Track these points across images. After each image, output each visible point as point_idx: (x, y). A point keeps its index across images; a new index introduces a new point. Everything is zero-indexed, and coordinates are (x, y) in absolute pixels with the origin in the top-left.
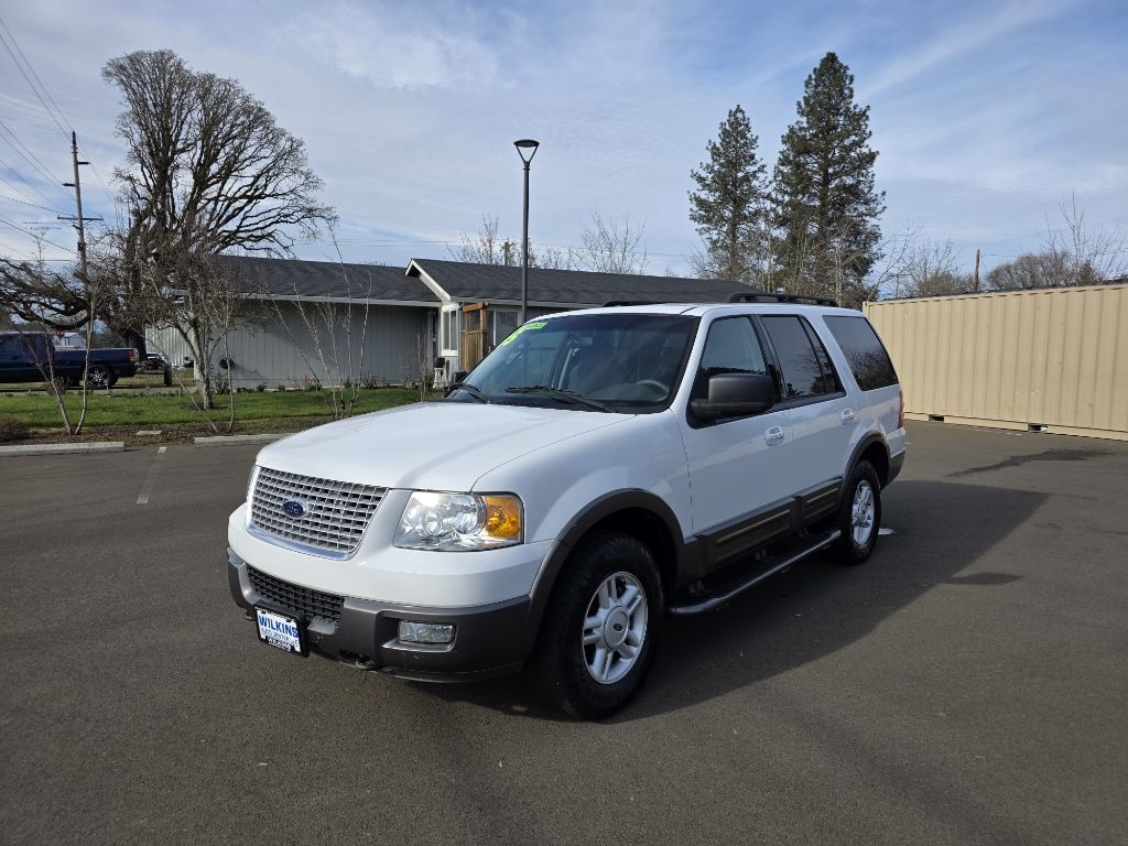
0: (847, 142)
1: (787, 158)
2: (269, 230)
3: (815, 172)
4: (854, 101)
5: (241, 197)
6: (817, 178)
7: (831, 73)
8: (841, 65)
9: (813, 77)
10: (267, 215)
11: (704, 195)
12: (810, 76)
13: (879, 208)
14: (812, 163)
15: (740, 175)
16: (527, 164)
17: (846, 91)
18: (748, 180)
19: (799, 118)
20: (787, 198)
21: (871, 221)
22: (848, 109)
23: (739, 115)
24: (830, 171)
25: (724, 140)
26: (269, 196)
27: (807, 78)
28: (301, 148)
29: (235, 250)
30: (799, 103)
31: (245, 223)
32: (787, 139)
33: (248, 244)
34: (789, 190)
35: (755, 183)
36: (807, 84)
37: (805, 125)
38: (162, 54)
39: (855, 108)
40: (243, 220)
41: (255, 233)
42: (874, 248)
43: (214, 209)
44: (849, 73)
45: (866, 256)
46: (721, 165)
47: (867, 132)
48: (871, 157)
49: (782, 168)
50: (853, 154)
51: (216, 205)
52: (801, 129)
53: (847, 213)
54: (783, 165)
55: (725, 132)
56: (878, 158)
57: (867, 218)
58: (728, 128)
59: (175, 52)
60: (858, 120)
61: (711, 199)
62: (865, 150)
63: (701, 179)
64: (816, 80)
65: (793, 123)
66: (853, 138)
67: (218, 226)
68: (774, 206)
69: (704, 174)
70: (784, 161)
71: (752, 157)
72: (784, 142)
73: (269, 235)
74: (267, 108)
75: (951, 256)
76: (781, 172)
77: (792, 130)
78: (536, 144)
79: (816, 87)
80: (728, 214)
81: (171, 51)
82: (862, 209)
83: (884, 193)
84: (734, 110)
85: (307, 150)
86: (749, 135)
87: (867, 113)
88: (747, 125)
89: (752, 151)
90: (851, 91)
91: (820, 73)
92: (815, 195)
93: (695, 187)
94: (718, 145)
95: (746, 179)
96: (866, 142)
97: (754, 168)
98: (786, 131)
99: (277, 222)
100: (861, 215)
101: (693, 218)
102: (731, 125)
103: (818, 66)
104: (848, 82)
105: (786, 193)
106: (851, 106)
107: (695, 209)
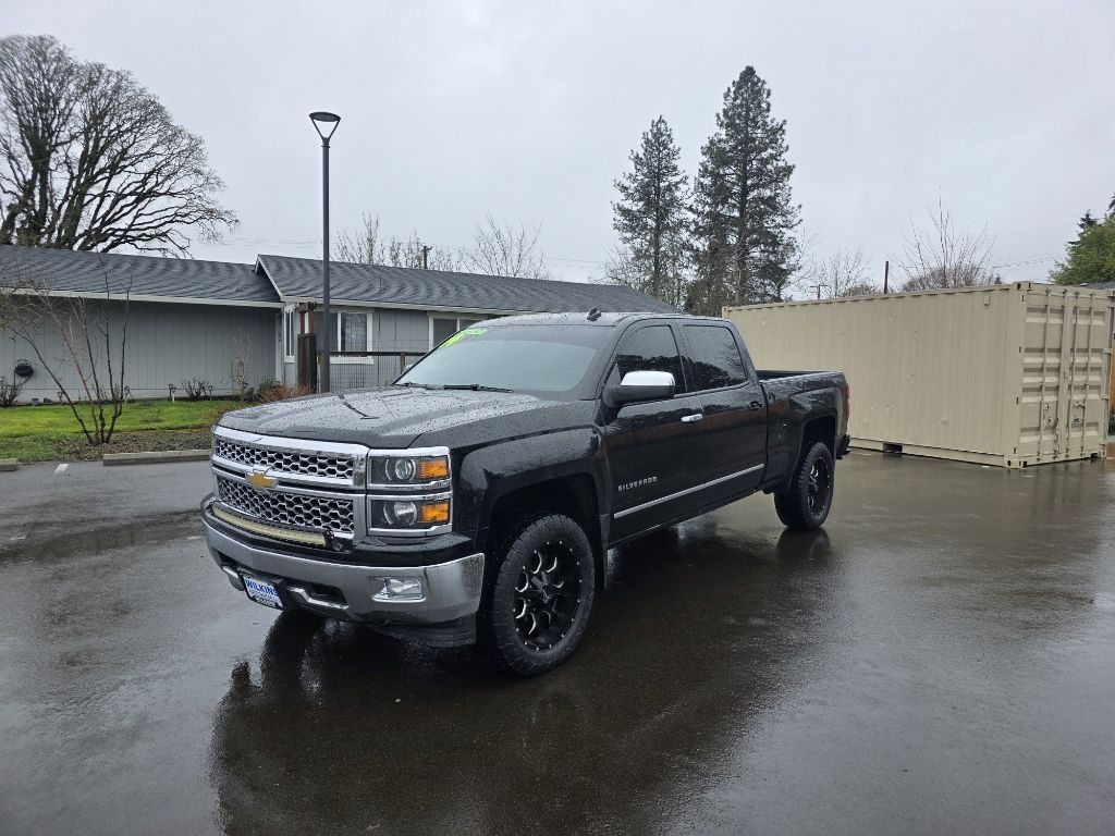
0: (764, 155)
1: (706, 169)
2: (163, 229)
3: (733, 184)
4: (771, 115)
5: (131, 194)
6: (736, 189)
7: (749, 85)
8: (759, 80)
9: (733, 89)
10: (163, 214)
11: (628, 204)
12: (729, 89)
13: (796, 221)
14: (731, 173)
15: (662, 184)
16: (326, 142)
17: (764, 105)
18: (670, 190)
19: (717, 129)
20: (707, 209)
21: (788, 233)
22: (765, 124)
23: (662, 126)
24: (749, 182)
25: (646, 150)
26: (165, 194)
27: (726, 90)
28: (200, 147)
29: (125, 249)
30: (718, 115)
31: (137, 221)
32: (708, 151)
33: (139, 244)
34: (709, 200)
35: (678, 194)
36: (726, 96)
37: (724, 137)
38: (41, 39)
39: (772, 122)
40: (136, 217)
41: (147, 232)
42: (792, 260)
43: (99, 206)
44: (766, 86)
45: (784, 266)
46: (644, 175)
47: (784, 145)
48: (788, 170)
49: (702, 180)
50: (769, 167)
51: (102, 201)
52: (720, 141)
53: (766, 225)
54: (703, 176)
55: (647, 141)
56: (794, 171)
57: (784, 230)
58: (650, 137)
59: (57, 37)
60: (774, 134)
61: (635, 209)
62: (781, 164)
63: (624, 189)
64: (734, 93)
65: (712, 135)
66: (770, 151)
67: (104, 224)
68: (695, 216)
69: (627, 184)
70: (705, 172)
71: (675, 168)
72: (704, 154)
73: (164, 234)
74: (161, 102)
75: (860, 267)
76: (702, 183)
77: (712, 142)
78: (337, 119)
79: (735, 99)
80: (651, 223)
81: (52, 37)
82: (779, 220)
83: (800, 206)
84: (657, 120)
85: (207, 148)
86: (671, 146)
87: (784, 127)
88: (669, 136)
89: (674, 162)
90: (769, 105)
91: (739, 86)
92: (734, 206)
93: (619, 197)
94: (641, 156)
95: (669, 188)
96: (784, 156)
97: (677, 179)
98: (706, 143)
99: (171, 222)
100: (779, 226)
101: (616, 227)
102: (654, 135)
103: (737, 79)
104: (765, 96)
105: (707, 203)
106: (768, 120)
107: (619, 218)
